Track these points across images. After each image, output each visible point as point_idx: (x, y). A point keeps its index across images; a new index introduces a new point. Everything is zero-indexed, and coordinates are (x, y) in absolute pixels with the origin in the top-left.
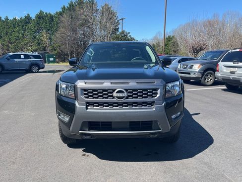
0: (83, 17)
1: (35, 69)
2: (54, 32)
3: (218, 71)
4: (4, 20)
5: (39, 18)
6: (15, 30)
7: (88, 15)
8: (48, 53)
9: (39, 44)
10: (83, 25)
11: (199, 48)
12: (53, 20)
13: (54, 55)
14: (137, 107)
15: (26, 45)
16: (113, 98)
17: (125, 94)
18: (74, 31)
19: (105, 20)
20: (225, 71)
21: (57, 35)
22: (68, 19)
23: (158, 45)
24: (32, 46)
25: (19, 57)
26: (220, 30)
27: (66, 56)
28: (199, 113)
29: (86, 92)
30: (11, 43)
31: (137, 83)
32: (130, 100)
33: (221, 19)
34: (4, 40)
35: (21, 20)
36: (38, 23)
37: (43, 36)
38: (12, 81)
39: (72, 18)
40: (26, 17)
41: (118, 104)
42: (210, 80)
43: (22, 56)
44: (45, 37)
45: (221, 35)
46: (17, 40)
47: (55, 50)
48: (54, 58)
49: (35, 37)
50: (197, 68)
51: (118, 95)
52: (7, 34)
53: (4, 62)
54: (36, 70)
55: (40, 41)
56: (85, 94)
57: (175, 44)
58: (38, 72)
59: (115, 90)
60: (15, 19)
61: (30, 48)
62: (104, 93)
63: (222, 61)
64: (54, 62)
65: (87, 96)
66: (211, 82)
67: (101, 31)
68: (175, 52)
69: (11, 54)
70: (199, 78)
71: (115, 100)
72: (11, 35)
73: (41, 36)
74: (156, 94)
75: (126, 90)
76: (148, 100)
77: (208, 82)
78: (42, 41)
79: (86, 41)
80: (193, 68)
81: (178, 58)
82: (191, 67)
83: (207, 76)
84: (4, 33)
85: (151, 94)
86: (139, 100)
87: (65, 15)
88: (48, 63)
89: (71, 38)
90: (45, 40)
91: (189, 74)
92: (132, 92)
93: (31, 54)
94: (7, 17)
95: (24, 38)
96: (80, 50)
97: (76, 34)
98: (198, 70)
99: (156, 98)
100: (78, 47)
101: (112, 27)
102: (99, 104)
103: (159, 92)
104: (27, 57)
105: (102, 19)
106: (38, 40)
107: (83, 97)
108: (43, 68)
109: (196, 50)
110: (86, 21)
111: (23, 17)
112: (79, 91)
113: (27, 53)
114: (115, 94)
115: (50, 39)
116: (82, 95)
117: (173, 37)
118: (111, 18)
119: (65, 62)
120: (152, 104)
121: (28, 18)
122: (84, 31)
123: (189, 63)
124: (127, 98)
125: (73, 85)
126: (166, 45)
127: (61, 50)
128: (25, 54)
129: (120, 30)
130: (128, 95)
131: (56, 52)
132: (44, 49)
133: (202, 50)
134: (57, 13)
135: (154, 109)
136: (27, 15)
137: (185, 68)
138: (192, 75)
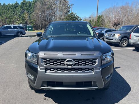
0: (49, 3)
1: (20, 34)
2: (31, 12)
3: (131, 39)
4: (3, 5)
5: (23, 4)
6: (9, 11)
7: (52, 2)
8: (28, 25)
9: (23, 19)
10: (48, 8)
11: (118, 23)
12: (31, 5)
13: (32, 26)
14: (81, 72)
15: (16, 20)
16: (64, 65)
17: (73, 63)
18: (44, 12)
19: (61, 6)
20: (135, 39)
21: (34, 14)
22: (40, 5)
23: (93, 20)
24: (19, 20)
25: (10, 27)
26: (129, 12)
27: (38, 27)
28: (120, 67)
29: (45, 61)
30: (7, 19)
31: (82, 54)
32: (77, 67)
33: (130, 5)
34: (3, 17)
35: (13, 6)
36: (22, 7)
37: (25, 14)
38: (6, 42)
39: (42, 4)
40: (15, 3)
41: (68, 69)
42: (125, 43)
43: (12, 27)
44: (26, 15)
45: (130, 15)
46: (10, 17)
47: (32, 23)
48: (31, 28)
49: (21, 15)
50: (117, 36)
51: (68, 63)
52: (4, 14)
53: (2, 31)
54: (21, 36)
55: (23, 18)
56: (44, 62)
57: (103, 20)
58: (22, 37)
59: (66, 59)
60: (9, 5)
61: (18, 22)
62: (58, 61)
63: (133, 33)
64: (31, 30)
65: (45, 63)
66: (125, 45)
67: (59, 12)
68: (103, 25)
69: (6, 26)
70: (118, 42)
71: (66, 66)
72: (7, 14)
73: (24, 15)
74: (95, 62)
75: (74, 60)
76: (90, 66)
77: (124, 45)
78: (25, 17)
79: (50, 18)
80: (115, 36)
81: (106, 30)
82: (114, 35)
83: (124, 41)
84: (3, 13)
85: (92, 62)
86: (83, 66)
87: (38, 2)
88: (28, 31)
89: (42, 16)
90: (27, 17)
91: (112, 40)
92: (78, 61)
93: (18, 26)
94: (4, 3)
95: (14, 16)
96: (47, 23)
97: (45, 14)
98: (118, 38)
99: (95, 65)
100: (46, 22)
101: (66, 10)
102: (54, 69)
103: (97, 61)
104: (15, 27)
105: (60, 5)
106: (22, 17)
107: (43, 64)
108: (25, 34)
109: (116, 25)
110: (51, 6)
111: (14, 4)
112: (40, 60)
113: (15, 25)
114: (65, 62)
115: (29, 16)
116: (42, 63)
117: (102, 16)
118: (65, 5)
119: (38, 30)
120: (92, 69)
121: (17, 4)
122: (49, 12)
123: (112, 33)
124: (74, 65)
125: (36, 55)
126: (97, 21)
127: (36, 23)
128: (14, 25)
129: (71, 12)
130: (75, 63)
131: (33, 24)
132: (26, 23)
133: (120, 24)
134: (33, 1)
135: (94, 73)
136: (16, 3)
137: (110, 36)
138: (114, 41)
